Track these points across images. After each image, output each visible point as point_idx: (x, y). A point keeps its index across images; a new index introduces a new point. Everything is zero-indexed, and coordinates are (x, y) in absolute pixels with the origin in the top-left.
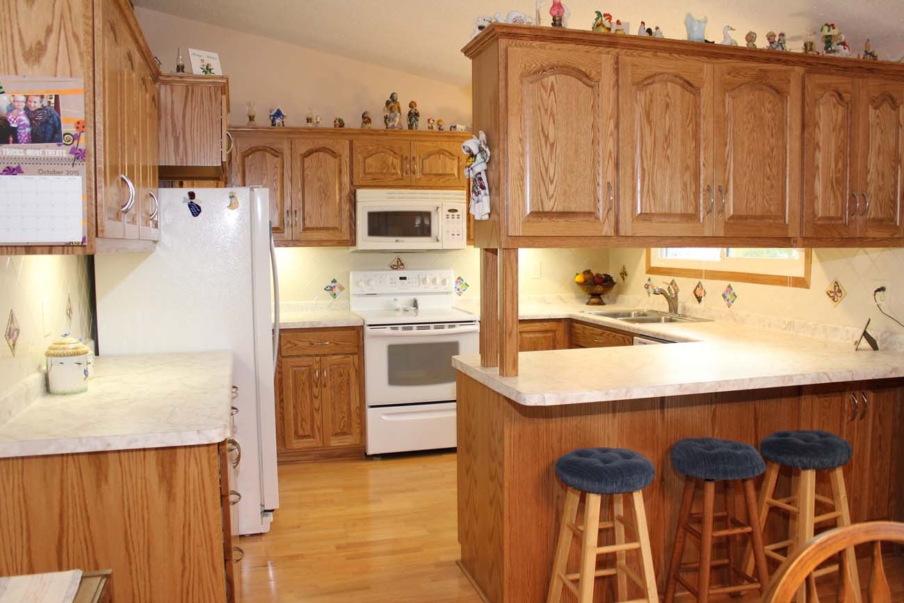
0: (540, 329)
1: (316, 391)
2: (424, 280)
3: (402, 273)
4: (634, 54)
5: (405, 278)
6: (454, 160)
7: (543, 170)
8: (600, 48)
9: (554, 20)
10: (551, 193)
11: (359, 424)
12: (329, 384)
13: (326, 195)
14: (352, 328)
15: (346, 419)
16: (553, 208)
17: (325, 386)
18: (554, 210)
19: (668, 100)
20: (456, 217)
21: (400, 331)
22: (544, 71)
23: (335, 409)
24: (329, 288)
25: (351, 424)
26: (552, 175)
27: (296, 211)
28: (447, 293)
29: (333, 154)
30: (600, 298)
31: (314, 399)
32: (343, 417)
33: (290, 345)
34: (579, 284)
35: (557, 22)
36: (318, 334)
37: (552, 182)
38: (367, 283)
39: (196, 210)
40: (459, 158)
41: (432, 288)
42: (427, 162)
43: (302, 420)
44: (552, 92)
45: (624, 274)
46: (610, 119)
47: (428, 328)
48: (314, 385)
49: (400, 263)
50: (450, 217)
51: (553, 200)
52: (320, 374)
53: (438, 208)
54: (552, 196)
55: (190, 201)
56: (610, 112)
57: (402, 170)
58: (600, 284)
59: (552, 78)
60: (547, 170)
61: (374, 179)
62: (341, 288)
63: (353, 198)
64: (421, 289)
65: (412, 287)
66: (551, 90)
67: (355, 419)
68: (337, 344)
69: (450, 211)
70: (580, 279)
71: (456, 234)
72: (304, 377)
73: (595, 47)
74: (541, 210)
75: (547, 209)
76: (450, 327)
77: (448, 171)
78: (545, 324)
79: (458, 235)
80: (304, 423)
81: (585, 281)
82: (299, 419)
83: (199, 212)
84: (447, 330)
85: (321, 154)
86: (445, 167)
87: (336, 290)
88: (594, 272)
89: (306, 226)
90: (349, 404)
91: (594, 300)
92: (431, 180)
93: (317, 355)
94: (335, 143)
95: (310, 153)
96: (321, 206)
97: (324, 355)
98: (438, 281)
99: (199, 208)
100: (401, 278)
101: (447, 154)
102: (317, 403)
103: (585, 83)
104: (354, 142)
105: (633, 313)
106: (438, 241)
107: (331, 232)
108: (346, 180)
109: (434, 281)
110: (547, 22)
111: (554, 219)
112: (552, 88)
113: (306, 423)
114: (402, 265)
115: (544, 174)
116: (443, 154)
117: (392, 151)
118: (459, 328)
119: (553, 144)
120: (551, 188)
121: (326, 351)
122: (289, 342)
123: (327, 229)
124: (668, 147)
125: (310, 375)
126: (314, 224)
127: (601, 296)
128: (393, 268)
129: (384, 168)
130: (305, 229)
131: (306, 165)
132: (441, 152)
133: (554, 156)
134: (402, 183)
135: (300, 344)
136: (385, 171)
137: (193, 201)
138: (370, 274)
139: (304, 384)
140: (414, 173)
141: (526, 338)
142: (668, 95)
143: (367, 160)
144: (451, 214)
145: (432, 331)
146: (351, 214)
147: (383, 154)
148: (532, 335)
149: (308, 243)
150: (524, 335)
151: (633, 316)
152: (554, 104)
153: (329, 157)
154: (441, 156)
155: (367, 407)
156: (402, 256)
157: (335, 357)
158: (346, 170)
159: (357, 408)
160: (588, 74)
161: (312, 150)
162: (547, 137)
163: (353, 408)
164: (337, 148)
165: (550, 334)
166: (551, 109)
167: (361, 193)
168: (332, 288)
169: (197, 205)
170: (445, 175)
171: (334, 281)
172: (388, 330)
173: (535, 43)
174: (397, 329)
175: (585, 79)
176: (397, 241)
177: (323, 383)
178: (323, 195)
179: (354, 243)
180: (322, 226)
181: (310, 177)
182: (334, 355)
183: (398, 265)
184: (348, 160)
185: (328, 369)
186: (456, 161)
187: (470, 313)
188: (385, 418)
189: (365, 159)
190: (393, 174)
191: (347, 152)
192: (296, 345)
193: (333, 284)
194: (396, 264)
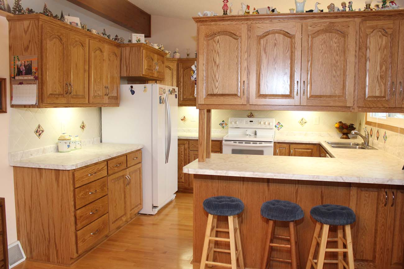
0: (304, 148)
2: (260, 123)
3: (251, 119)
4: (260, 22)
5: (252, 121)
7: (213, 76)
8: (243, 22)
9: (224, 12)
10: (217, 86)
14: (219, 141)
16: (217, 92)
18: (218, 93)
19: (276, 42)
21: (237, 144)
22: (215, 34)
24: (221, 124)
26: (217, 78)
28: (271, 129)
30: (347, 135)
33: (193, 146)
34: (337, 128)
35: (225, 13)
37: (217, 82)
38: (235, 123)
39: (133, 92)
41: (264, 126)
44: (218, 44)
46: (246, 52)
47: (250, 143)
51: (217, 89)
54: (217, 87)
55: (131, 89)
56: (245, 50)
58: (346, 129)
59: (218, 37)
60: (215, 76)
62: (226, 125)
64: (259, 126)
65: (255, 125)
66: (217, 43)
70: (337, 125)
73: (240, 22)
74: (212, 93)
75: (215, 93)
76: (260, 143)
78: (307, 145)
81: (340, 127)
83: (134, 93)
84: (258, 145)
87: (224, 125)
88: (344, 122)
91: (345, 136)
98: (266, 123)
99: (134, 92)
100: (250, 121)
103: (233, 38)
105: (351, 144)
109: (265, 123)
110: (221, 13)
111: (218, 97)
112: (218, 41)
114: (253, 115)
115: (214, 78)
118: (264, 144)
119: (218, 65)
120: (217, 84)
124: (275, 63)
127: (348, 135)
128: (249, 117)
133: (218, 71)
137: (132, 89)
138: (237, 119)
142: (276, 40)
145: (252, 145)
151: (351, 145)
152: (219, 48)
156: (252, 112)
160: (235, 34)
162: (215, 63)
165: (310, 151)
166: (218, 50)
168: (222, 124)
169: (133, 91)
171: (223, 121)
172: (232, 143)
173: (212, 23)
174: (236, 142)
175: (234, 36)
192: (195, 146)
193: (223, 123)
194: (250, 115)
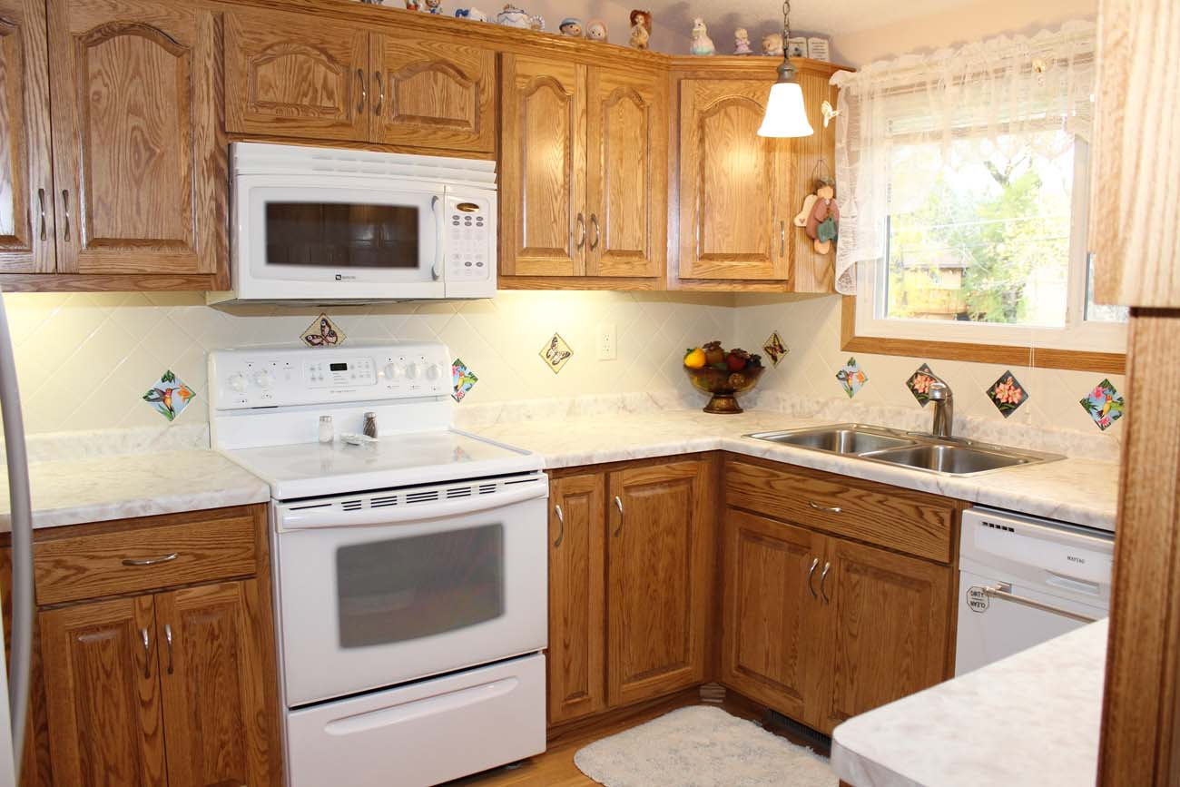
0: (663, 477)
1: (144, 688)
2: (388, 371)
3: (334, 355)
5: (343, 367)
6: (467, 88)
11: (263, 753)
12: (180, 665)
13: (152, 153)
14: (241, 510)
15: (230, 747)
17: (170, 671)
20: (474, 221)
21: (367, 513)
23: (199, 728)
24: (156, 395)
25: (244, 757)
27: (65, 193)
29: (175, 46)
30: (732, 399)
31: (142, 710)
32: (223, 745)
33: (61, 572)
34: (693, 371)
36: (146, 532)
38: (256, 381)
40: (477, 84)
41: (404, 389)
42: (406, 86)
43: (108, 768)
45: (776, 349)
47: (433, 496)
48: (140, 673)
49: (327, 329)
50: (462, 221)
52: (157, 638)
53: (435, 199)
57: (347, 102)
61: (278, 120)
62: (187, 394)
63: (223, 164)
64: (380, 391)
65: (360, 387)
67: (255, 742)
68: (199, 557)
69: (461, 207)
70: (695, 360)
71: (474, 263)
72: (109, 656)
76: (483, 489)
77: (456, 114)
78: (674, 465)
79: (479, 264)
80: (112, 778)
81: (707, 364)
82: (99, 770)
84: (476, 500)
85: (137, 40)
86: (447, 101)
87: (175, 399)
88: (727, 347)
89: (98, 235)
90: (238, 707)
91: (723, 403)
92: (415, 132)
93: (145, 592)
94: (176, 16)
95: (104, 33)
96: (138, 182)
97: (165, 590)
98: (419, 370)
100: (335, 367)
101: (452, 71)
102: (148, 721)
104: (228, 17)
106: (435, 277)
107: (167, 251)
108: (206, 115)
109: (410, 371)
113: (119, 777)
114: (333, 334)
116: (445, 72)
117: (323, 51)
118: (505, 492)
121: (169, 578)
122: (58, 564)
123: (156, 243)
125: (125, 648)
126: (118, 230)
127: (736, 395)
128: (313, 341)
129: (305, 95)
130: (95, 243)
131: (94, 67)
132: (440, 66)
134: (348, 134)
135: (93, 566)
136: (306, 101)
138: (259, 359)
139: (108, 675)
140: (377, 112)
141: (637, 499)
143: (262, 70)
144: (462, 214)
145: (444, 504)
146: (219, 207)
147: (301, 58)
148: (648, 493)
149: (102, 281)
150: (634, 494)
153: (157, 50)
154: (440, 75)
155: (285, 709)
157: (196, 591)
158: (204, 88)
159: (260, 713)
161: (109, 25)
163: (249, 713)
164: (182, 31)
165: (682, 488)
167: (245, 153)
168: (163, 395)
170: (449, 121)
171: (168, 377)
172: (334, 512)
174: (358, 504)
176: (338, 278)
177: (165, 663)
178: (145, 155)
179: (227, 283)
180: (140, 235)
181: (104, 101)
182: (190, 585)
183: (323, 337)
184: (210, 63)
185: (178, 623)
186: (472, 90)
187: (526, 453)
188: (335, 730)
189: (256, 65)
190: (325, 111)
191: (208, 44)
192: (81, 570)
193: (165, 386)
194: (320, 334)
